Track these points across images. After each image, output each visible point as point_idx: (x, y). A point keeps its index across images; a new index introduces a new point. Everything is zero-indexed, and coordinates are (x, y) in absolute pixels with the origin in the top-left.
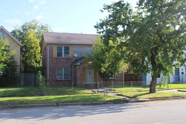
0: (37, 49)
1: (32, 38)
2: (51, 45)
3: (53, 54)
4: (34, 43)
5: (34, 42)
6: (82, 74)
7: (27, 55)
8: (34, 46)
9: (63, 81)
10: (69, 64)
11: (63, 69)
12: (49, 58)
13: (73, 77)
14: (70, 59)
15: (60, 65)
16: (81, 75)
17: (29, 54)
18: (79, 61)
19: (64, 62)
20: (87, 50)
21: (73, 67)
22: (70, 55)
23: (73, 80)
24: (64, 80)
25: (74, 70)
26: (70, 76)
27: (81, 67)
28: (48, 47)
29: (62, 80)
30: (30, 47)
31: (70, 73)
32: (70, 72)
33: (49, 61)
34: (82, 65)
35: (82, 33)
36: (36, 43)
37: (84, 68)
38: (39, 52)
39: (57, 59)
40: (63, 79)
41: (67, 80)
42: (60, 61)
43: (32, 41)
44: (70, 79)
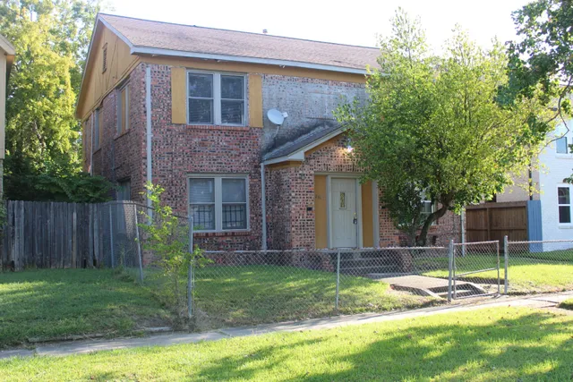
0: (60, 101)
1: (38, 48)
2: (162, 65)
3: (170, 110)
4: (50, 68)
5: (46, 64)
6: (311, 203)
7: (14, 127)
8: (49, 85)
9: (220, 240)
10: (245, 158)
11: (218, 181)
12: (154, 128)
13: (264, 218)
14: (249, 133)
15: (205, 163)
16: (309, 209)
17: (24, 119)
18: (289, 144)
19: (224, 148)
20: (319, 95)
21: (262, 170)
22: (250, 117)
23: (264, 232)
24: (226, 235)
25: (266, 188)
26: (248, 216)
27: (306, 170)
28: (148, 70)
29: (214, 234)
30: (29, 87)
31: (248, 203)
32: (248, 196)
33: (154, 142)
34: (312, 162)
35: (265, 31)
36: (58, 69)
37: (320, 178)
38: (70, 111)
39: (188, 131)
40: (219, 229)
41: (239, 235)
42: (202, 144)
43: (39, 61)
44: (249, 229)
